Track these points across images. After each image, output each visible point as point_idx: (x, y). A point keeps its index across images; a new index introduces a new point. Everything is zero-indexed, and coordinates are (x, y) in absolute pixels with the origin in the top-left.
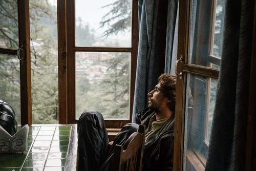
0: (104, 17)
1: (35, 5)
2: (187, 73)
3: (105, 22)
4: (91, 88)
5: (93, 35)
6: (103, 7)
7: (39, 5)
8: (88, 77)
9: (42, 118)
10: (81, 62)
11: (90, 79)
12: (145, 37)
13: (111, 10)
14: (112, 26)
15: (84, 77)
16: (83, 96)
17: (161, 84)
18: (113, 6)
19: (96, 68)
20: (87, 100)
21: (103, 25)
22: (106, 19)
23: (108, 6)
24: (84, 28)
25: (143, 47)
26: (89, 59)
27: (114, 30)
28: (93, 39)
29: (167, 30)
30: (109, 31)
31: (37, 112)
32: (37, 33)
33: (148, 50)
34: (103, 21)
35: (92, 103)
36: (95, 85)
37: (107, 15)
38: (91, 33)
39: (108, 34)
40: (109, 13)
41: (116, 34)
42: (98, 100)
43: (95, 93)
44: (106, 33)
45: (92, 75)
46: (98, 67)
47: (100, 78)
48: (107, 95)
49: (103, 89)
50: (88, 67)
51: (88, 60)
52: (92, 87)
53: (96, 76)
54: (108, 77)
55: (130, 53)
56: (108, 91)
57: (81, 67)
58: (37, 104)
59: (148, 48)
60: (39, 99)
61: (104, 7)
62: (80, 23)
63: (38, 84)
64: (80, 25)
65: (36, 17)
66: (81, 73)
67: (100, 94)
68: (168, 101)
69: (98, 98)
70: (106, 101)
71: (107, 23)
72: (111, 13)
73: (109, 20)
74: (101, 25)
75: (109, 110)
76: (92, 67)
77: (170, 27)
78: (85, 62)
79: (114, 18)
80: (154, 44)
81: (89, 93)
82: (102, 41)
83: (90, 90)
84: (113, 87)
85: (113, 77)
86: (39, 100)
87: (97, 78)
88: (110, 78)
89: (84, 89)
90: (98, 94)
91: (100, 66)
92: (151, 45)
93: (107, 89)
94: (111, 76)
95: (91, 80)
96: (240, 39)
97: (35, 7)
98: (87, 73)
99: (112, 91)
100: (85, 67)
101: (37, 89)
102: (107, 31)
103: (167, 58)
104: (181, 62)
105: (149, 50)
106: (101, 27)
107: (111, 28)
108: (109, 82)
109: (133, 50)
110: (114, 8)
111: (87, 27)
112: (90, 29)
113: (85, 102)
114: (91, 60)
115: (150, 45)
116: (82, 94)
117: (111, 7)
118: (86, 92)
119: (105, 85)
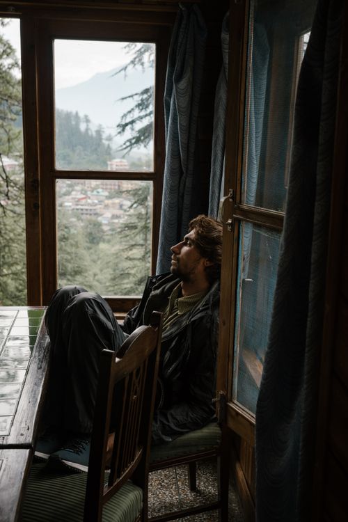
0: (125, 115)
1: (5, 95)
2: (239, 221)
3: (127, 125)
4: (106, 238)
5: (109, 145)
6: (123, 99)
7: (13, 95)
8: (100, 219)
9: (20, 287)
10: (89, 193)
11: (104, 222)
12: (175, 154)
13: (136, 103)
14: (139, 131)
15: (93, 218)
16: (91, 251)
17: (197, 233)
18: (141, 97)
19: (113, 204)
20: (99, 259)
21: (123, 130)
22: (128, 119)
23: (132, 96)
24: (94, 134)
25: (172, 173)
26: (103, 189)
27: (142, 138)
28: (109, 154)
29: (213, 141)
30: (133, 141)
31: (12, 279)
32: (11, 144)
33: (180, 178)
34: (123, 123)
35: (108, 263)
36: (111, 232)
37: (130, 112)
38: (105, 142)
39: (131, 145)
40: (133, 109)
41: (145, 146)
42: (117, 258)
43: (113, 246)
44: (128, 144)
45: (108, 214)
46: (117, 201)
47: (122, 221)
48: (131, 250)
49: (125, 239)
50: (101, 202)
51: (100, 190)
52: (107, 235)
53: (115, 217)
54: (134, 220)
55: (152, 182)
56: (134, 243)
57: (89, 201)
58: (12, 265)
59: (181, 173)
60: (15, 256)
61: (126, 98)
62: (88, 125)
63: (12, 231)
64: (87, 130)
65: (9, 116)
66: (89, 212)
67: (121, 248)
68: (208, 264)
69: (117, 255)
70: (130, 259)
71: (129, 126)
72: (137, 111)
73: (132, 122)
74: (120, 129)
75: (134, 275)
76: (107, 202)
77: (217, 138)
78: (95, 193)
79: (141, 118)
80: (191, 167)
81: (102, 246)
82: (123, 157)
83: (104, 241)
84: (142, 235)
85: (141, 219)
86: (16, 258)
87: (116, 221)
88: (136, 221)
89: (94, 238)
90: (118, 247)
91: (121, 199)
92: (187, 168)
93: (131, 239)
94: (138, 218)
95: (106, 224)
96: (319, 164)
97: (6, 98)
98: (98, 211)
99: (142, 242)
100: (96, 201)
101: (11, 239)
102: (129, 141)
103: (213, 192)
104: (231, 200)
105: (183, 178)
106: (120, 133)
107: (136, 135)
108: (135, 227)
109: (156, 177)
110: (142, 100)
111: (99, 132)
112: (104, 136)
113: (94, 261)
114: (106, 189)
115: (184, 169)
116: (89, 248)
117: (138, 99)
118: (98, 243)
119: (127, 232)
